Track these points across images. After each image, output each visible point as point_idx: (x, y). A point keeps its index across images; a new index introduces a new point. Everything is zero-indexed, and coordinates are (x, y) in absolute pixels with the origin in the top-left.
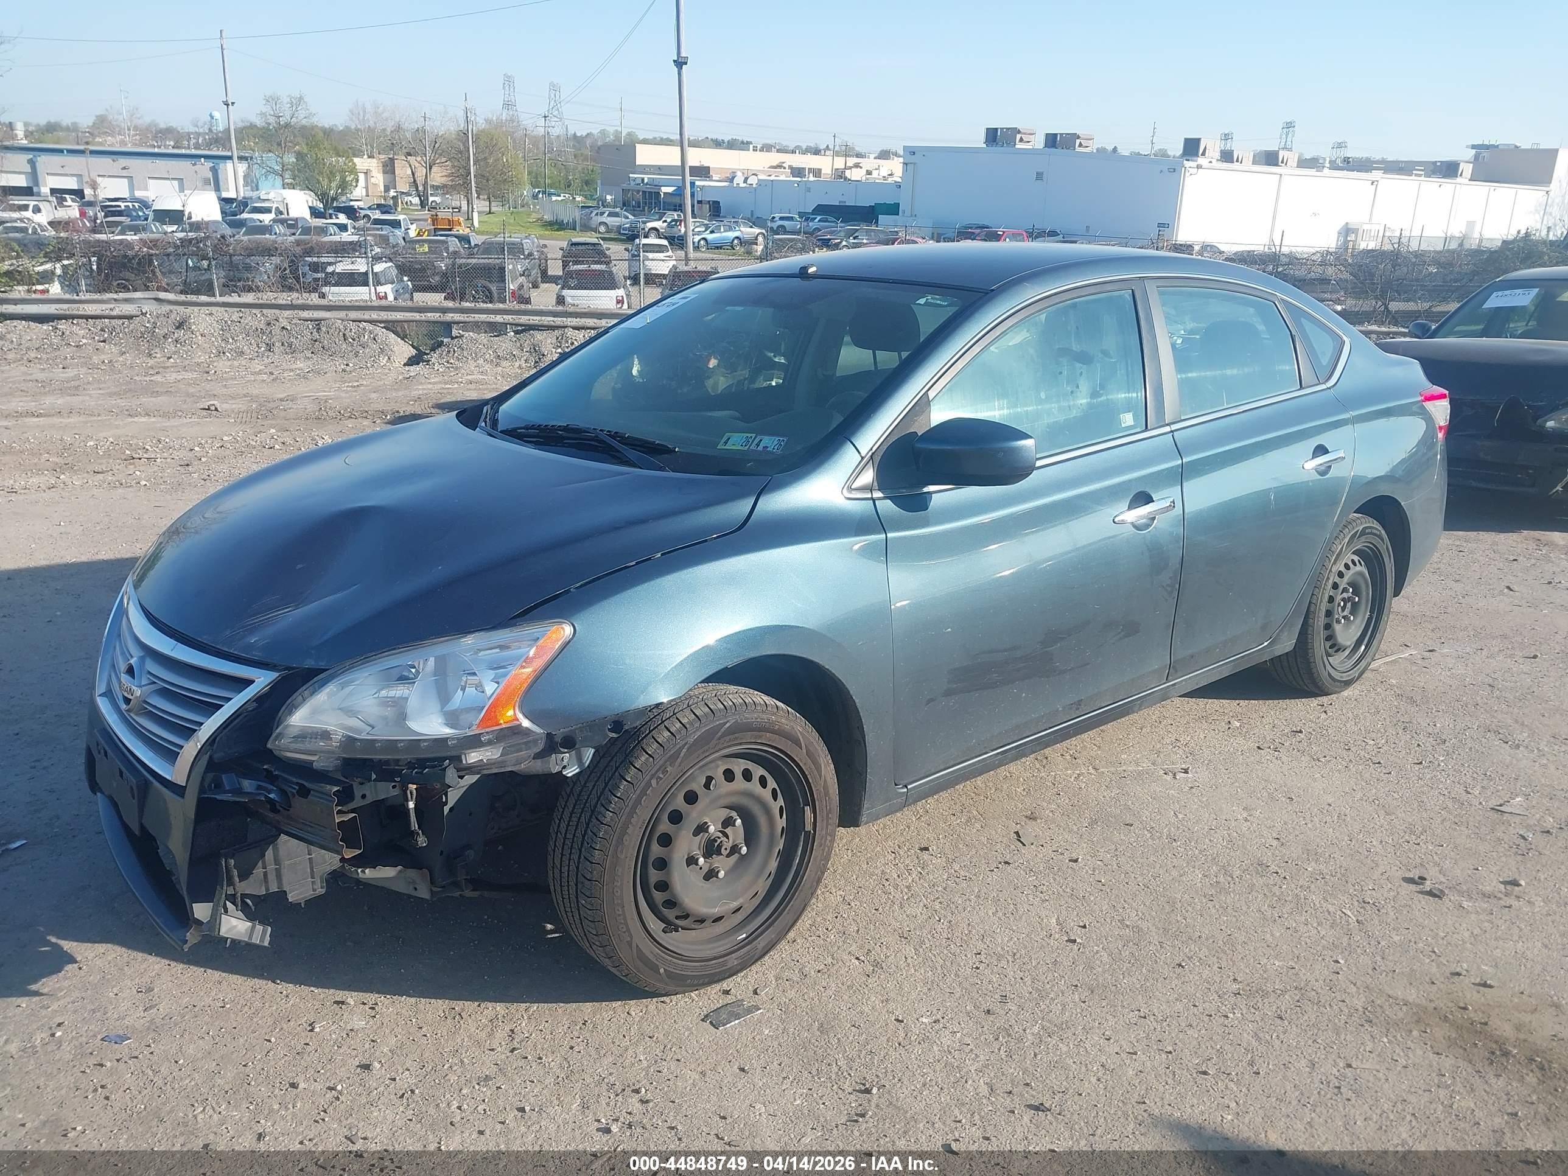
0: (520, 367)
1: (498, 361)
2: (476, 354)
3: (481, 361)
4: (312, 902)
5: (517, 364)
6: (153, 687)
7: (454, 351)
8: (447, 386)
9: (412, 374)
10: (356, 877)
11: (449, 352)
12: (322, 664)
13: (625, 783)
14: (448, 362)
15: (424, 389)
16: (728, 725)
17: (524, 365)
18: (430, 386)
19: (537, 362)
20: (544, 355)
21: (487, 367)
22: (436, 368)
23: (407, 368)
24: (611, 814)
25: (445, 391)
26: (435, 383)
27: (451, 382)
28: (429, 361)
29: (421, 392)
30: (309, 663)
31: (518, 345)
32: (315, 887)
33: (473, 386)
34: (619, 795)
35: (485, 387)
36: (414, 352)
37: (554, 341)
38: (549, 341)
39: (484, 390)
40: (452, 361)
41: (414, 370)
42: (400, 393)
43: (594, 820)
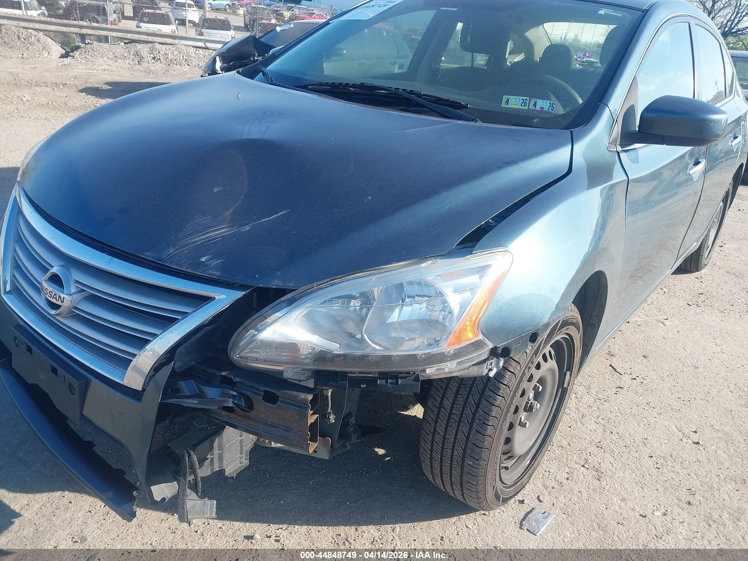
0: (129, 64)
1: (116, 59)
2: (102, 54)
3: (105, 59)
4: (241, 474)
5: (127, 62)
6: (83, 295)
7: (89, 51)
8: (90, 71)
9: (66, 63)
10: (270, 446)
11: (86, 52)
12: (290, 285)
13: (509, 373)
14: (86, 58)
15: (76, 72)
16: (560, 322)
17: (131, 63)
18: (80, 71)
19: (139, 62)
20: (143, 58)
21: (110, 62)
22: (80, 61)
23: (62, 59)
24: (501, 398)
25: (90, 74)
26: (82, 69)
27: (92, 69)
28: (74, 56)
29: (75, 74)
30: (276, 283)
31: (127, 51)
32: (242, 460)
33: (106, 72)
34: (505, 383)
35: (114, 73)
36: (64, 52)
37: (148, 50)
38: (145, 50)
39: (114, 75)
40: (88, 57)
41: (67, 61)
42: (63, 73)
43: (484, 402)
